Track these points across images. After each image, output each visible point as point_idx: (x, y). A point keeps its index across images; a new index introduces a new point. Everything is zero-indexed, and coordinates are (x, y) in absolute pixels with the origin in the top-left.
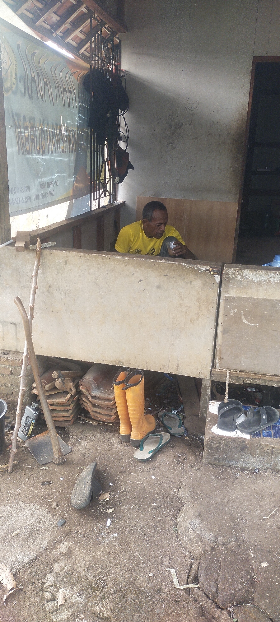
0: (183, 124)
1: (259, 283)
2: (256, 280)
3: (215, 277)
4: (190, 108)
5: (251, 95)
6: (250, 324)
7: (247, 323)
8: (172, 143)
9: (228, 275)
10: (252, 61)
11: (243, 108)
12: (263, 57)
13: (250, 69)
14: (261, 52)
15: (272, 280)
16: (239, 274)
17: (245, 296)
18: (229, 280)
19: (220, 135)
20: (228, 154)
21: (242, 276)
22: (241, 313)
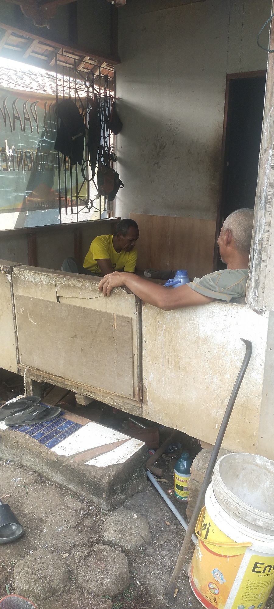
0: (166, 144)
1: (36, 284)
2: (33, 281)
3: (7, 276)
4: (172, 129)
5: (226, 112)
6: (34, 323)
7: (32, 321)
8: (158, 163)
9: (15, 275)
10: (225, 79)
11: (219, 126)
12: (237, 74)
13: (224, 87)
14: (233, 70)
15: (43, 281)
16: (22, 274)
17: (29, 296)
18: (16, 280)
19: (198, 154)
20: (206, 172)
21: (24, 276)
22: (27, 312)
